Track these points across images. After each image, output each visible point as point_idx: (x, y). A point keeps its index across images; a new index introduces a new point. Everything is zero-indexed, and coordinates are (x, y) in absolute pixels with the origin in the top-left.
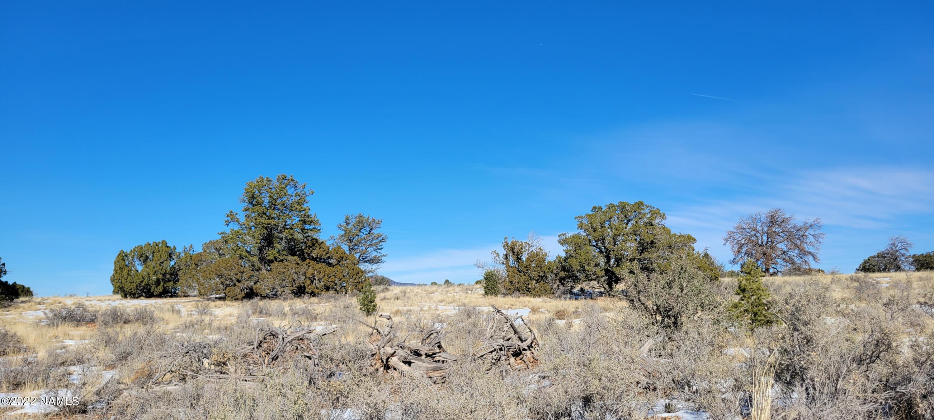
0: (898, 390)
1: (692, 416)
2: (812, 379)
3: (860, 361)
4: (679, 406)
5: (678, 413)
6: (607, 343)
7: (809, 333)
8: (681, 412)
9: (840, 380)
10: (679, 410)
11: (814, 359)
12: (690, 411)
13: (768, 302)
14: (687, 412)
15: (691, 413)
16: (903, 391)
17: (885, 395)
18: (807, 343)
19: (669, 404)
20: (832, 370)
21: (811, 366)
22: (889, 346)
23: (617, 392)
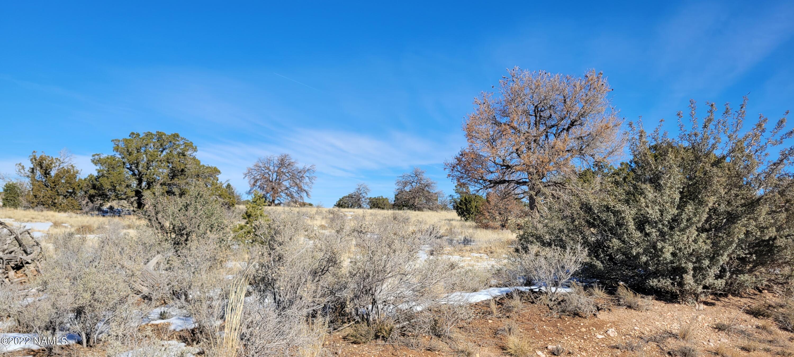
0: (336, 295)
1: (182, 321)
2: (279, 288)
3: (314, 273)
4: (173, 313)
5: (171, 319)
6: (110, 258)
7: (281, 252)
8: (174, 318)
9: (299, 288)
10: (173, 316)
11: (282, 273)
12: (181, 317)
13: (256, 226)
14: (179, 318)
15: (181, 319)
16: (340, 296)
17: (328, 299)
18: (279, 260)
19: (164, 312)
20: (295, 281)
21: (279, 278)
22: (335, 263)
23: (110, 304)
